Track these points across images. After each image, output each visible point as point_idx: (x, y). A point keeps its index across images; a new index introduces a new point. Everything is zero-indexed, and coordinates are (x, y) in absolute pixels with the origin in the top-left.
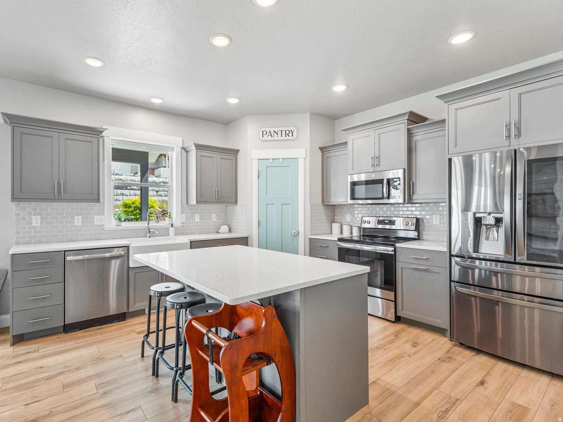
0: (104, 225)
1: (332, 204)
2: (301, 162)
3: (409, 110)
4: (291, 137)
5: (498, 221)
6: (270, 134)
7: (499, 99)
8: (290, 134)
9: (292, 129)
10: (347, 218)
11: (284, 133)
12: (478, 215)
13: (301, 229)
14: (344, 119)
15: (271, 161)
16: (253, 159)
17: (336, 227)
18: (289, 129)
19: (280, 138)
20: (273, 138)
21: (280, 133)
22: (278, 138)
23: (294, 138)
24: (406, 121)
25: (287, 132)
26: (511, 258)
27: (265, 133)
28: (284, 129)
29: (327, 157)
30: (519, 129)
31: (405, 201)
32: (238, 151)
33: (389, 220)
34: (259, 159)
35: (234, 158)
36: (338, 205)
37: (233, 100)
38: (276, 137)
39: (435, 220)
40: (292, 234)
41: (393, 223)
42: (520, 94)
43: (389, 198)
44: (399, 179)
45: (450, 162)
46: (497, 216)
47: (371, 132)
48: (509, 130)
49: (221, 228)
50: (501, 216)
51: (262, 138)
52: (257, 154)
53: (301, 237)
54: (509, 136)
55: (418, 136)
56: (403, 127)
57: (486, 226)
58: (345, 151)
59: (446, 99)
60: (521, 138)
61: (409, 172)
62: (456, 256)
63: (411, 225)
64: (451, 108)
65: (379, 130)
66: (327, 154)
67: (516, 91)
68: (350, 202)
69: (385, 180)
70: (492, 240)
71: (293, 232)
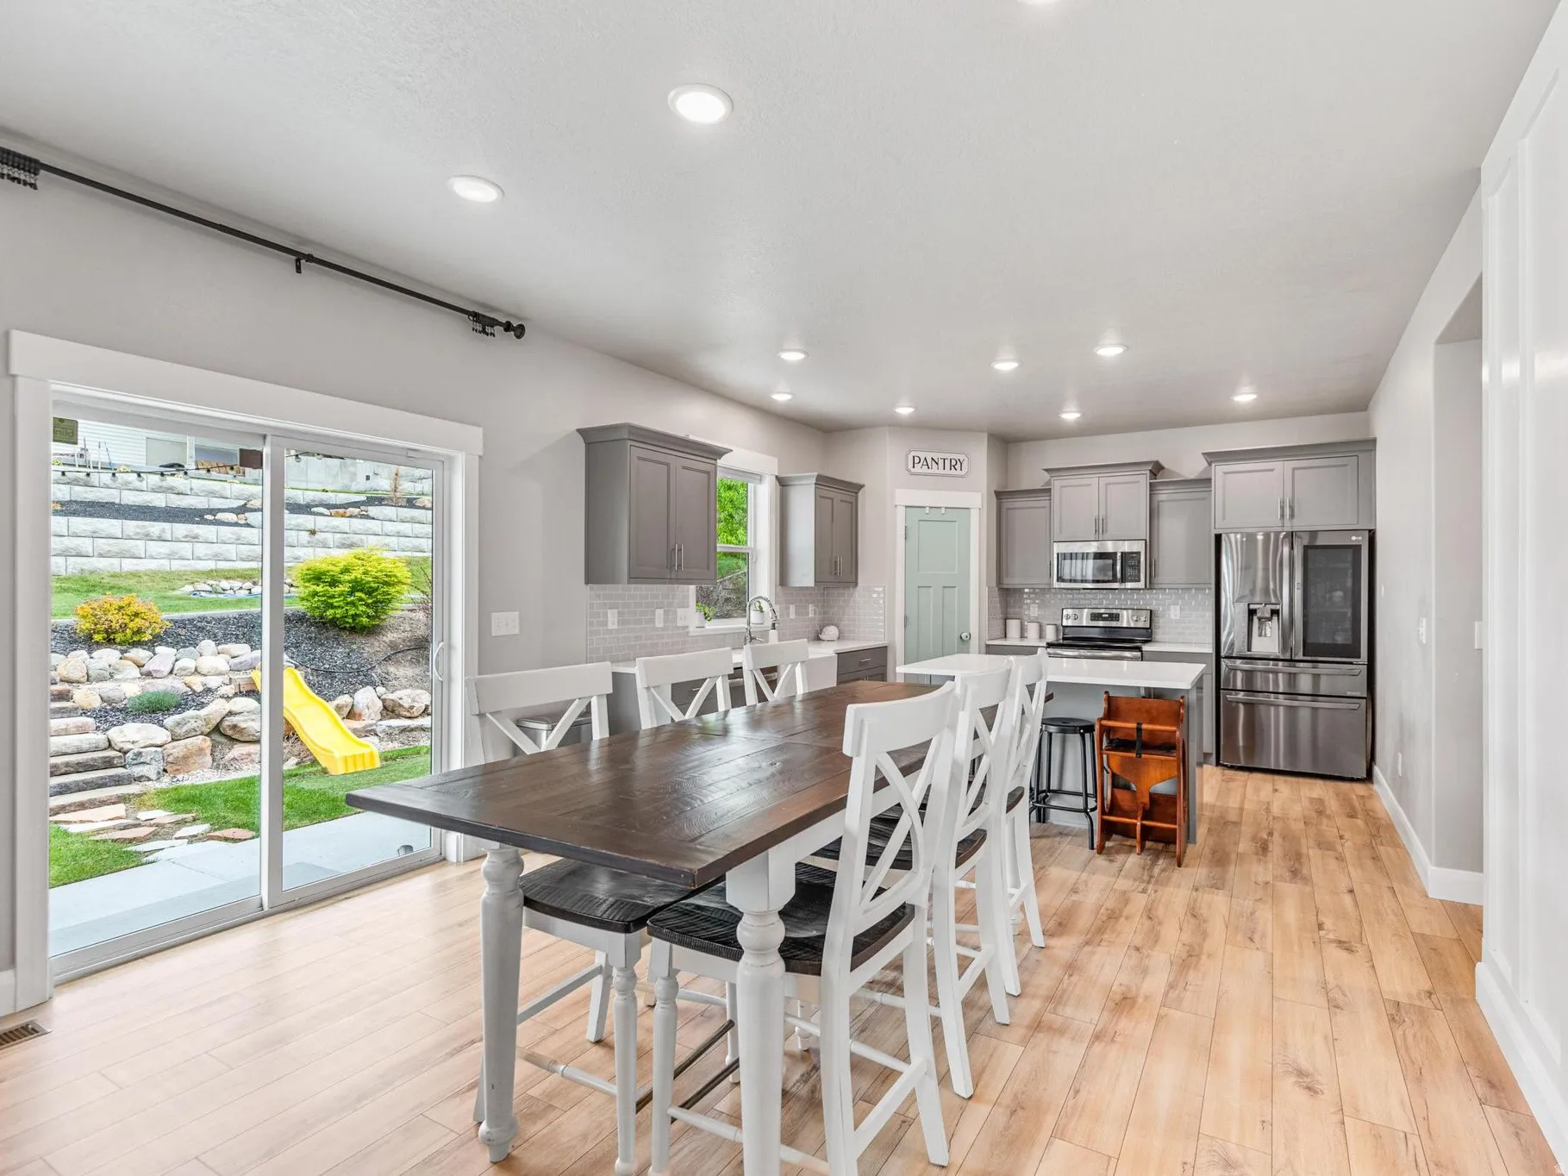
0: (687, 627)
1: (1005, 587)
2: (974, 515)
3: (1155, 459)
4: (958, 472)
5: (1275, 612)
6: (925, 463)
7: (1272, 470)
8: (958, 466)
9: (961, 457)
10: (1032, 610)
11: (947, 462)
12: (1252, 607)
13: (974, 630)
14: (1024, 445)
15: (943, 511)
16: (896, 506)
17: (1013, 625)
18: (957, 456)
19: (941, 471)
20: (930, 471)
21: (941, 463)
22: (937, 472)
23: (963, 472)
24: (1148, 472)
25: (953, 463)
26: (1288, 656)
27: (917, 460)
28: (950, 456)
29: (1008, 509)
30: (1292, 509)
31: (1146, 586)
32: (862, 486)
33: (1109, 614)
34: (906, 507)
35: (853, 500)
36: (1014, 589)
37: (905, 411)
38: (935, 470)
39: (1174, 613)
40: (961, 638)
41: (1115, 617)
42: (1294, 469)
43: (1123, 580)
44: (1139, 553)
45: (1218, 538)
46: (1273, 607)
47: (1093, 480)
48: (1282, 508)
49: (824, 630)
50: (1278, 607)
51: (913, 470)
52: (904, 496)
53: (974, 643)
54: (1283, 516)
55: (1163, 495)
56: (1143, 479)
57: (1259, 619)
58: (1042, 502)
59: (1213, 457)
60: (1295, 520)
61: (1150, 545)
62: (1226, 657)
63: (1143, 623)
64: (1219, 470)
65: (1106, 479)
66: (1008, 503)
67: (1290, 464)
68: (1056, 585)
69: (1119, 554)
70: (1265, 636)
71: (964, 636)
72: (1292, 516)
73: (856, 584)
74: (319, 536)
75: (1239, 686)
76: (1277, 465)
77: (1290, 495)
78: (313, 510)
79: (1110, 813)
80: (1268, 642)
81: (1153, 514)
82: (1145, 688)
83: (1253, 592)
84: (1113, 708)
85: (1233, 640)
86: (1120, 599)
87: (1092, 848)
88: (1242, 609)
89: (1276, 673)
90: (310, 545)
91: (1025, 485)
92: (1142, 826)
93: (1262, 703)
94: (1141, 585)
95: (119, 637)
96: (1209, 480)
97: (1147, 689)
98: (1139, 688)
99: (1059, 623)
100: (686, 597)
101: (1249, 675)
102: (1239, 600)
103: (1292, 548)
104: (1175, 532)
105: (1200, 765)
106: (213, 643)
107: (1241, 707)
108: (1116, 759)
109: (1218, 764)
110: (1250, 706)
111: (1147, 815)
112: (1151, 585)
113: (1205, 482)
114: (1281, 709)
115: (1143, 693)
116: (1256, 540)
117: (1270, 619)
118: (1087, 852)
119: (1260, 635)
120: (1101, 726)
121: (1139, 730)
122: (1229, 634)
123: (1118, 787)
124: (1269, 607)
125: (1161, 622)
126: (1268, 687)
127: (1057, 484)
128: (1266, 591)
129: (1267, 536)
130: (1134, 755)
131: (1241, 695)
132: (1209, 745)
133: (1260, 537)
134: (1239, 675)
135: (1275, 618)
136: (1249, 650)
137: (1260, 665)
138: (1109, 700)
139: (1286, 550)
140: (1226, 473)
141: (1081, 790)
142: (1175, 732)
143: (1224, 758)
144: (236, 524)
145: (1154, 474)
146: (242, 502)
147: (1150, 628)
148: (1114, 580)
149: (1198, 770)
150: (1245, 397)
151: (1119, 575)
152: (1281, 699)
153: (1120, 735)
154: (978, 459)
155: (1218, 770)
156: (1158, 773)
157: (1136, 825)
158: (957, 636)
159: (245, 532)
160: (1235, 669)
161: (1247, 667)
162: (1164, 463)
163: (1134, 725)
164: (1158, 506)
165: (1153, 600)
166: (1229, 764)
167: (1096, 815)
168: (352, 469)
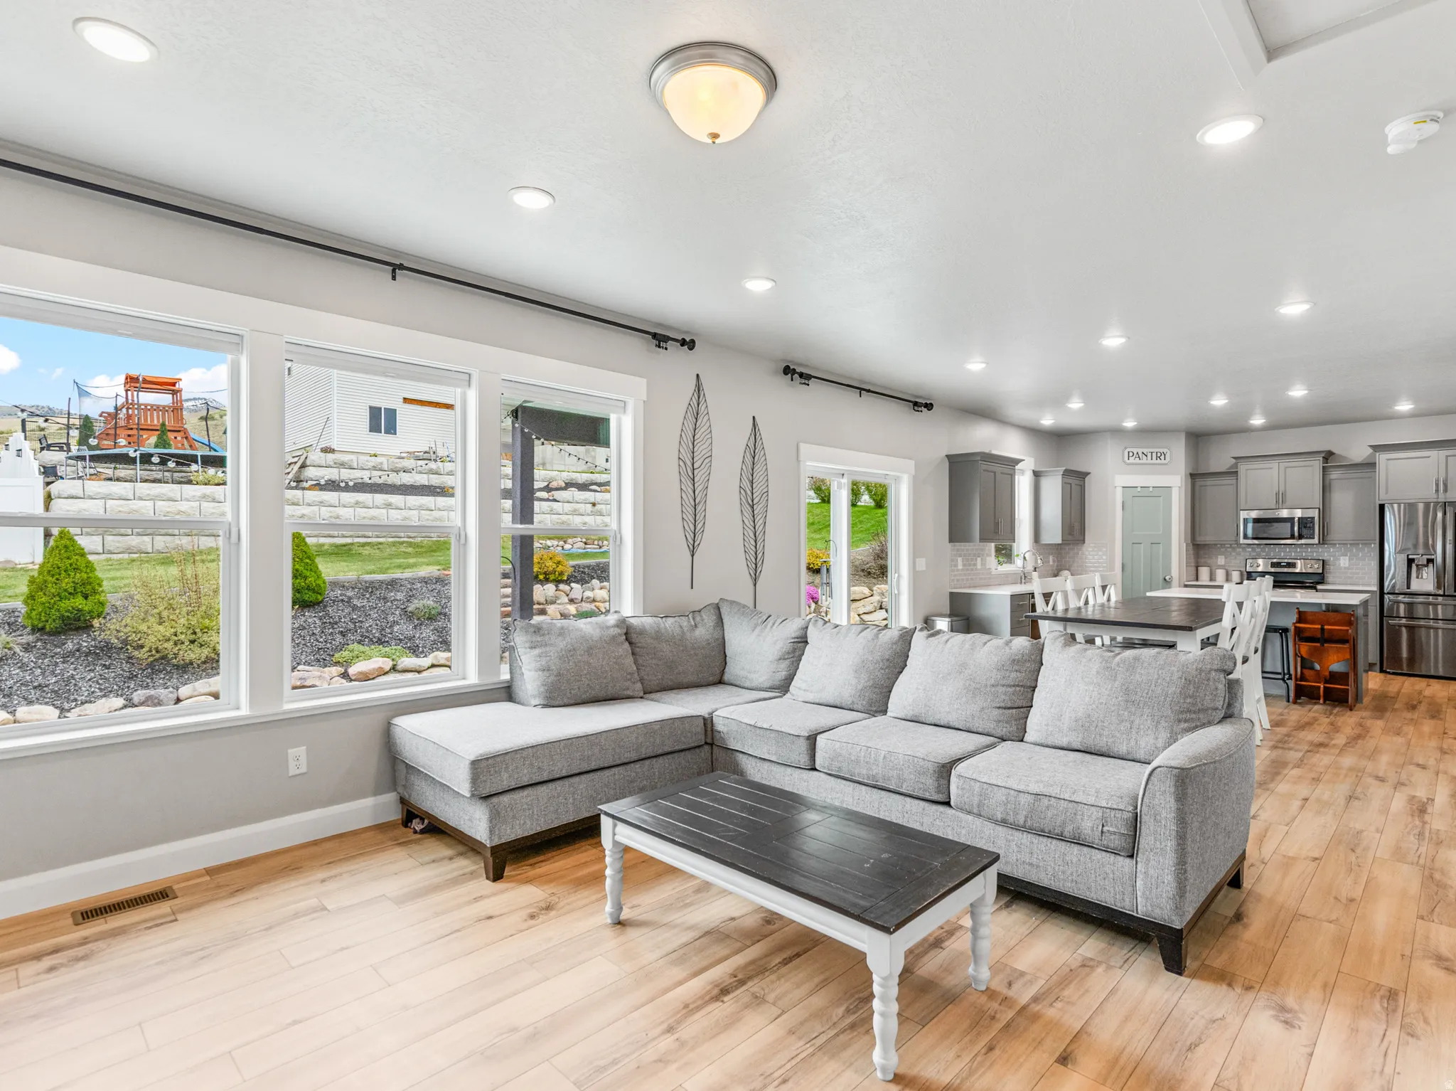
1: (1198, 543)
2: (1175, 492)
3: (1327, 448)
4: (1163, 461)
5: (1431, 561)
6: (1137, 456)
7: (1429, 457)
8: (1162, 457)
9: (1165, 451)
10: (1219, 560)
11: (1154, 455)
12: (1410, 557)
13: (1174, 574)
15: (1151, 489)
16: (1115, 487)
17: (1204, 572)
18: (1161, 450)
19: (1149, 461)
20: (1141, 461)
21: (1149, 455)
22: (1147, 462)
23: (1166, 462)
24: (1321, 459)
25: (1159, 455)
26: (1442, 593)
27: (1131, 454)
28: (1156, 450)
30: (1445, 485)
31: (1319, 542)
32: (1088, 474)
33: (1288, 563)
34: (1123, 487)
35: (1083, 483)
36: (1206, 544)
37: (1130, 424)
38: (1144, 460)
39: (1344, 562)
40: (1165, 579)
41: (1293, 565)
42: (1447, 456)
43: (1301, 537)
44: (1313, 518)
45: (1382, 507)
46: (1429, 557)
47: (1274, 464)
48: (1437, 485)
49: (1061, 573)
50: (1433, 557)
51: (1128, 461)
52: (1122, 480)
53: (1175, 582)
54: (1437, 491)
55: (1334, 475)
56: (1317, 464)
57: (1417, 566)
58: (1230, 480)
59: (1377, 448)
60: (1448, 493)
61: (1324, 511)
62: (1388, 593)
63: (1317, 568)
64: (1382, 458)
65: (1285, 463)
66: (1199, 482)
67: (1443, 453)
68: (1242, 541)
69: (1296, 519)
70: (1422, 578)
71: (1167, 578)
72: (1446, 490)
73: (1084, 541)
74: (598, 507)
75: (1402, 614)
76: (1432, 453)
77: (1444, 475)
78: (590, 487)
79: (1301, 681)
80: (1425, 582)
81: (1326, 489)
82: (1326, 604)
83: (1416, 546)
84: (1302, 617)
85: (1395, 583)
86: (1296, 552)
87: (1288, 701)
88: (1402, 558)
89: (1435, 605)
90: (593, 514)
91: (1214, 468)
92: (1324, 687)
93: (1420, 627)
94: (1316, 541)
95: (552, 577)
96: (1374, 464)
97: (1327, 605)
98: (1321, 604)
99: (1243, 569)
100: (990, 550)
101: (1410, 606)
102: (1401, 552)
103: (1445, 513)
104: (1344, 502)
105: (1366, 671)
106: (598, 582)
107: (1404, 630)
108: (1305, 648)
109: (1382, 671)
110: (1411, 629)
111: (1326, 682)
112: (1323, 541)
113: (1370, 465)
114: (1440, 632)
115: (1324, 608)
116: (1417, 510)
117: (1427, 566)
118: (1285, 703)
119: (1417, 577)
120: (1296, 627)
121: (1322, 629)
122: (1391, 580)
123: (1306, 668)
124: (1425, 557)
125: (1330, 568)
126: (1429, 615)
127: (1243, 468)
128: (1426, 545)
129: (1427, 505)
130: (1318, 644)
131: (1404, 621)
132: (1373, 656)
133: (1421, 506)
134: (1402, 607)
135: (1431, 565)
136: (1408, 588)
137: (1421, 599)
138: (1300, 613)
139: (1440, 515)
140: (1388, 460)
141: (1280, 670)
142: (1348, 630)
143: (1387, 665)
144: (548, 500)
145: (1326, 459)
146: (546, 484)
147: (1323, 573)
148: (1292, 537)
149: (1364, 675)
150: (1404, 407)
151: (1296, 534)
152: (1440, 624)
153: (1307, 634)
154: (1178, 453)
155: (1382, 676)
156: (1335, 657)
157: (1319, 687)
158: (1161, 578)
159: (555, 505)
160: (1398, 602)
161: (1407, 600)
162: (1334, 450)
163: (1320, 626)
164: (1330, 484)
165: (1325, 552)
166: (1391, 671)
167: (1291, 683)
168: (593, 453)
